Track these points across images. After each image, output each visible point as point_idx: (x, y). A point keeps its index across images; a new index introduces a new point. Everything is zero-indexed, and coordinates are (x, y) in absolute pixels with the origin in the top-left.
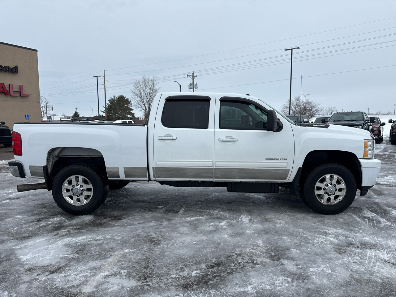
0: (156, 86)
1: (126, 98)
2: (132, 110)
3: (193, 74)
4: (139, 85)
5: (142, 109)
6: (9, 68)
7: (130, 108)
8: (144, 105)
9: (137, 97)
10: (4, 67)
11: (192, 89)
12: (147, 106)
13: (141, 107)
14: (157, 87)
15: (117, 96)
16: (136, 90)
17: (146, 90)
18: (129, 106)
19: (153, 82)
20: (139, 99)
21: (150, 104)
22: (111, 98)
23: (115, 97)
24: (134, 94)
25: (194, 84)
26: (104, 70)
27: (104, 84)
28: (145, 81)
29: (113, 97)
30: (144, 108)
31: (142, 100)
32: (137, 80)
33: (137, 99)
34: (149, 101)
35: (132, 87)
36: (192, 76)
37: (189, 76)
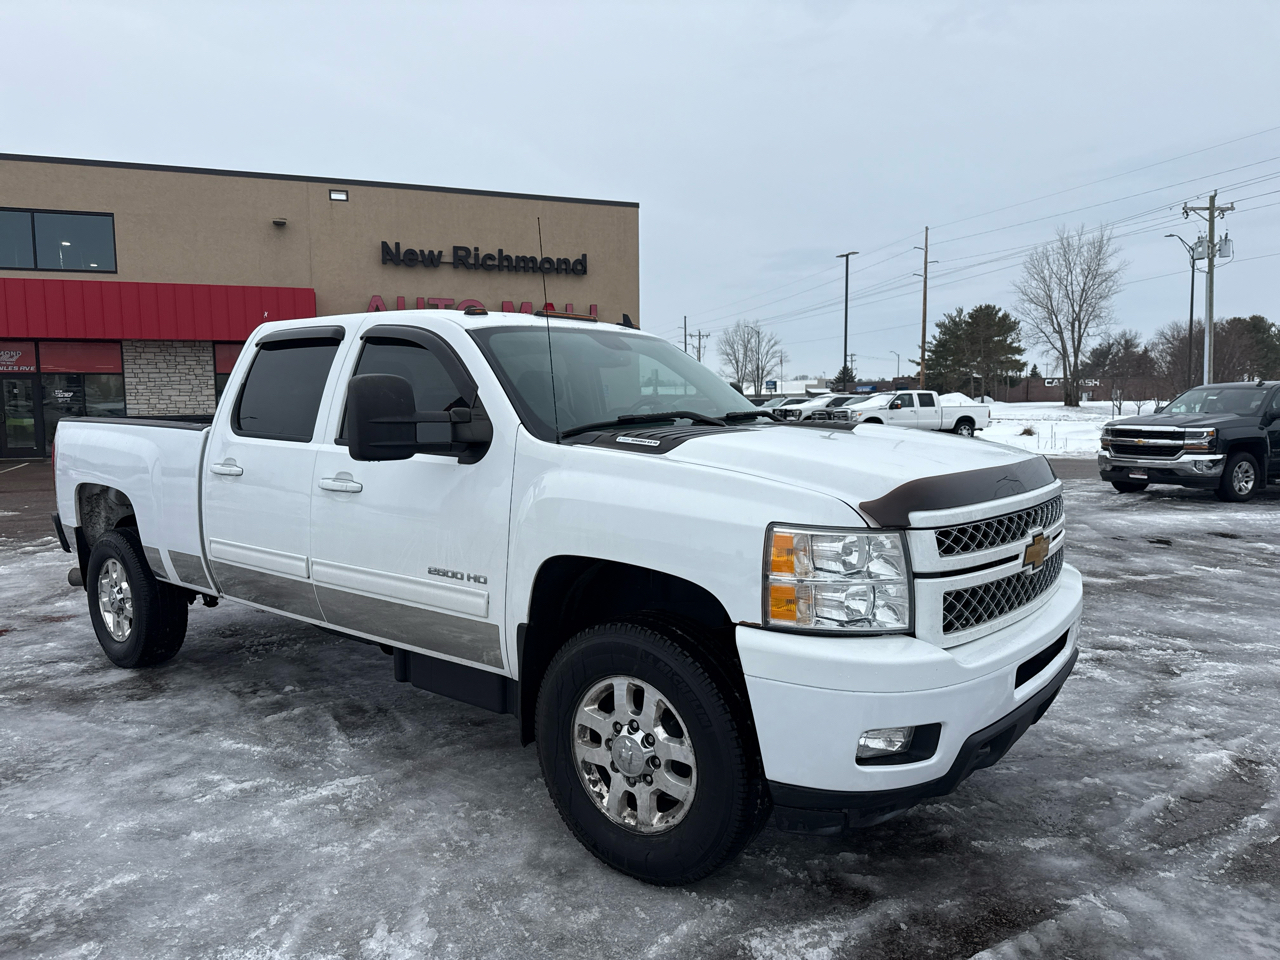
0: (1109, 260)
1: (1000, 314)
2: (1019, 351)
3: (1212, 199)
4: (1044, 263)
5: (1050, 345)
6: (566, 261)
7: (1015, 345)
8: (1060, 333)
9: (1033, 305)
10: (555, 260)
11: (1206, 261)
12: (1067, 335)
13: (1045, 338)
14: (1111, 265)
15: (968, 310)
16: (1034, 283)
17: (1069, 278)
18: (1009, 340)
19: (1099, 247)
20: (1041, 313)
21: (1083, 326)
22: (950, 317)
23: (960, 311)
24: (1025, 298)
25: (1216, 240)
26: (927, 229)
27: (922, 272)
28: (1066, 249)
29: (955, 314)
30: (1058, 344)
31: (1052, 313)
32: (1040, 249)
33: (1035, 313)
34: (1077, 318)
35: (1019, 275)
36: (1208, 209)
37: (1193, 209)
